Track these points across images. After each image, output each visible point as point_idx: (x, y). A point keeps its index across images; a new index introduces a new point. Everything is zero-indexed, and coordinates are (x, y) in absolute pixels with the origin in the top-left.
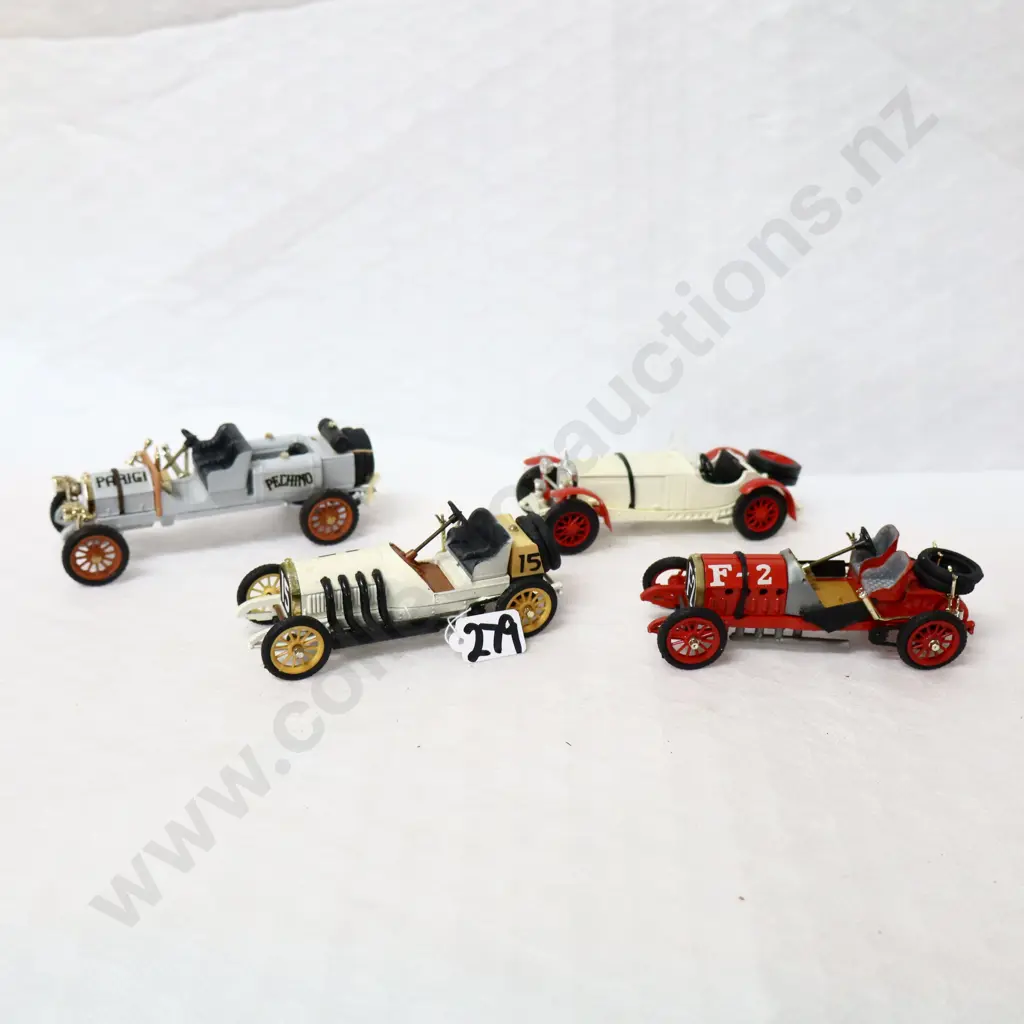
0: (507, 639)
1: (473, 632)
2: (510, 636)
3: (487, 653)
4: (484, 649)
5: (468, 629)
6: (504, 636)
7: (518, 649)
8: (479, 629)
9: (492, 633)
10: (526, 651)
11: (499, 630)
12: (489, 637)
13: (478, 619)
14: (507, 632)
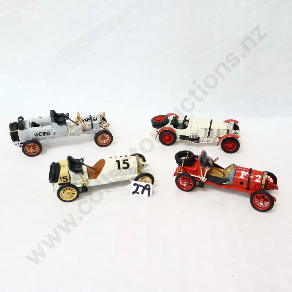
0: (146, 192)
3: (138, 193)
5: (135, 185)
6: (145, 190)
7: (149, 195)
8: (138, 186)
9: (142, 188)
10: (151, 196)
11: (145, 188)
12: (140, 189)
13: (138, 183)
14: (147, 189)
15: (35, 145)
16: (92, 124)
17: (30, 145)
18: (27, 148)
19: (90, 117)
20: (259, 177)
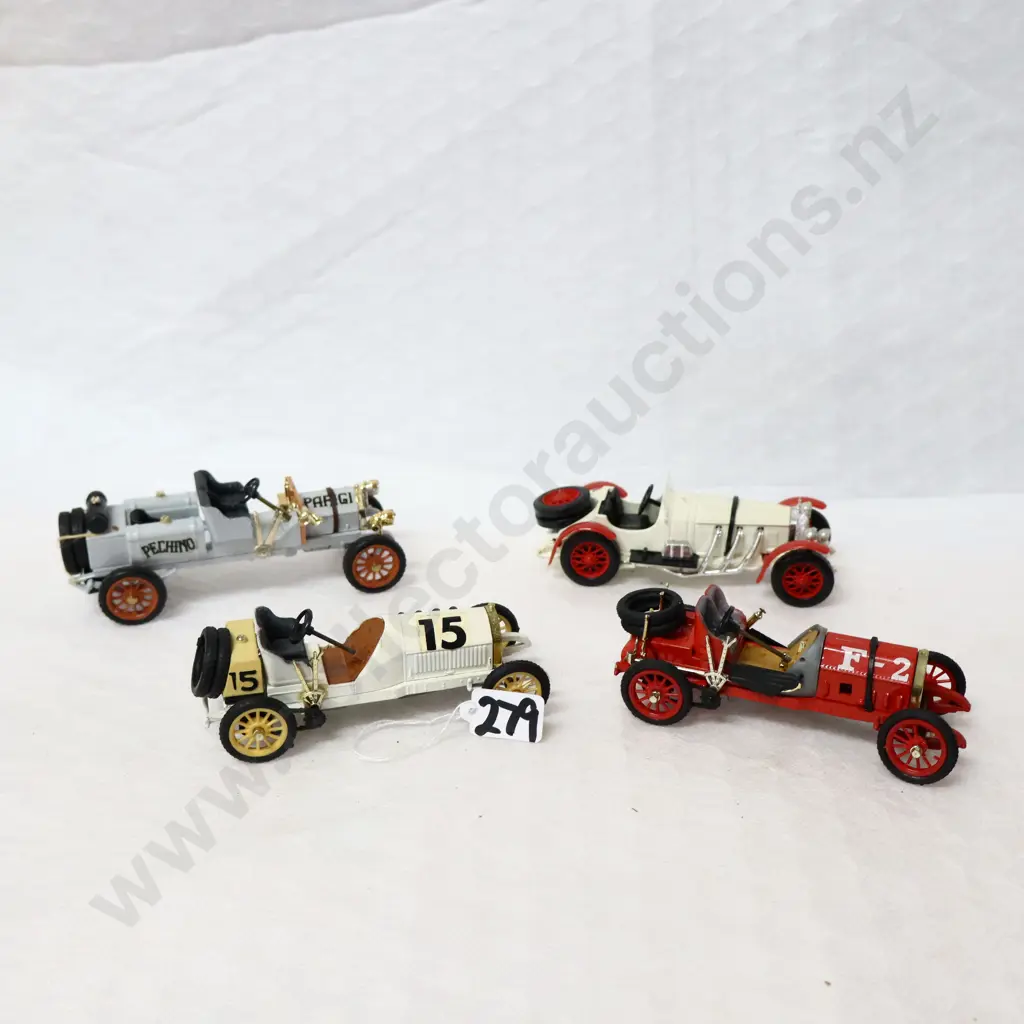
0: (523, 725)
1: (488, 707)
2: (528, 722)
3: (497, 731)
4: (494, 726)
5: (484, 701)
6: (521, 720)
7: (533, 737)
8: (495, 705)
9: (509, 713)
10: (540, 742)
11: (517, 712)
12: (504, 715)
13: (496, 694)
14: (526, 717)
15: (142, 586)
16: (336, 516)
17: (125, 583)
18: (115, 594)
19: (330, 492)
20: (902, 665)
